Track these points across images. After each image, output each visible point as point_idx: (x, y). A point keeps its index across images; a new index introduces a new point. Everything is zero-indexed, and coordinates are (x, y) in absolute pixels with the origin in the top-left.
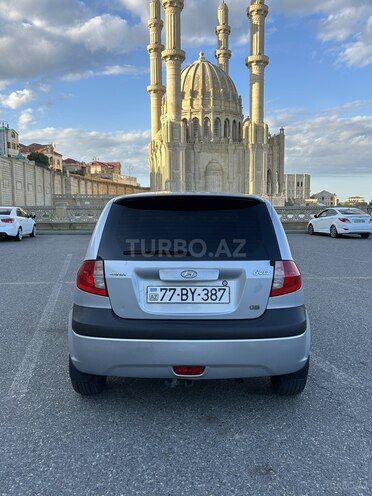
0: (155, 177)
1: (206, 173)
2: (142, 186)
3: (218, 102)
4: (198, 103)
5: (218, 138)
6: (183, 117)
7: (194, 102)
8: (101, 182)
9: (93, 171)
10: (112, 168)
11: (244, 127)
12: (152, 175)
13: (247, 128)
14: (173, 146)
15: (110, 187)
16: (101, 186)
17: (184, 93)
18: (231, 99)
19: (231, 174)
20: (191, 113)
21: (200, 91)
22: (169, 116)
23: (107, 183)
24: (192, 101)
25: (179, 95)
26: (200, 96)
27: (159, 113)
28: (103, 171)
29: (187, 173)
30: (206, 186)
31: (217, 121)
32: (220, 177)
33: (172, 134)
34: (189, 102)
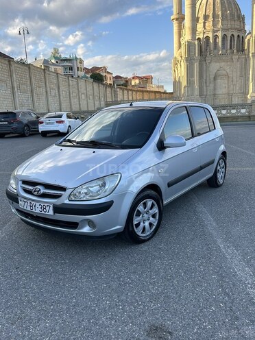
0: (176, 84)
1: (215, 78)
3: (225, 22)
4: (209, 24)
5: (224, 51)
6: (197, 37)
7: (207, 24)
8: (138, 91)
9: (133, 83)
10: (146, 80)
11: (246, 40)
12: (175, 83)
13: (249, 40)
14: (189, 60)
15: (145, 93)
16: (138, 93)
17: (198, 18)
18: (236, 19)
19: (234, 78)
20: (204, 33)
21: (211, 15)
22: (187, 37)
23: (142, 91)
24: (204, 23)
25: (195, 20)
26: (211, 19)
27: (180, 36)
28: (140, 83)
29: (200, 79)
30: (215, 89)
31: (224, 38)
32: (226, 81)
33: (189, 51)
34: (202, 24)
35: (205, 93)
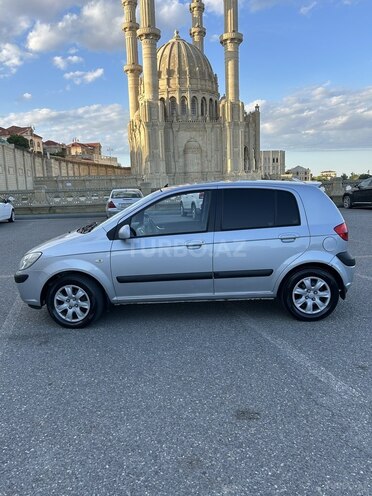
0: (135, 156)
1: (185, 152)
2: (123, 166)
3: (194, 81)
4: (175, 82)
5: (195, 117)
6: (160, 97)
7: (171, 81)
8: (82, 164)
9: (73, 152)
10: (93, 148)
11: (221, 106)
12: (132, 154)
13: (224, 106)
14: (151, 126)
15: (91, 168)
16: (82, 167)
17: (160, 73)
18: (207, 78)
19: (209, 152)
20: (168, 92)
21: (176, 70)
22: (146, 95)
23: (88, 165)
24: (168, 80)
25: (156, 74)
26: (176, 75)
27: (137, 93)
28: (83, 153)
29: (166, 152)
30: (185, 165)
31: (194, 100)
32: (199, 155)
33: (150, 114)
34: (166, 81)
35: (173, 171)
